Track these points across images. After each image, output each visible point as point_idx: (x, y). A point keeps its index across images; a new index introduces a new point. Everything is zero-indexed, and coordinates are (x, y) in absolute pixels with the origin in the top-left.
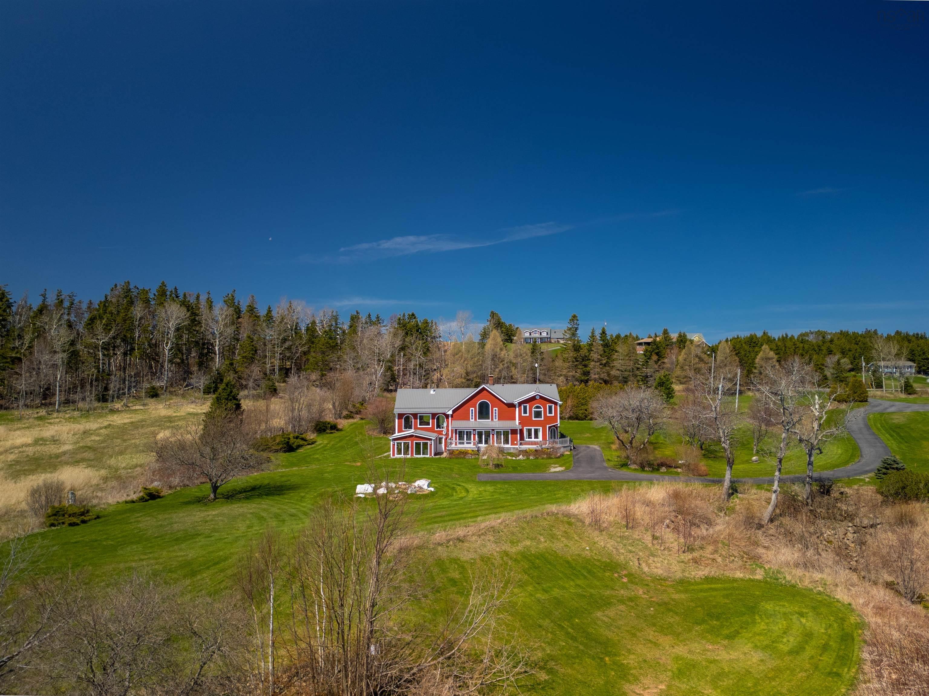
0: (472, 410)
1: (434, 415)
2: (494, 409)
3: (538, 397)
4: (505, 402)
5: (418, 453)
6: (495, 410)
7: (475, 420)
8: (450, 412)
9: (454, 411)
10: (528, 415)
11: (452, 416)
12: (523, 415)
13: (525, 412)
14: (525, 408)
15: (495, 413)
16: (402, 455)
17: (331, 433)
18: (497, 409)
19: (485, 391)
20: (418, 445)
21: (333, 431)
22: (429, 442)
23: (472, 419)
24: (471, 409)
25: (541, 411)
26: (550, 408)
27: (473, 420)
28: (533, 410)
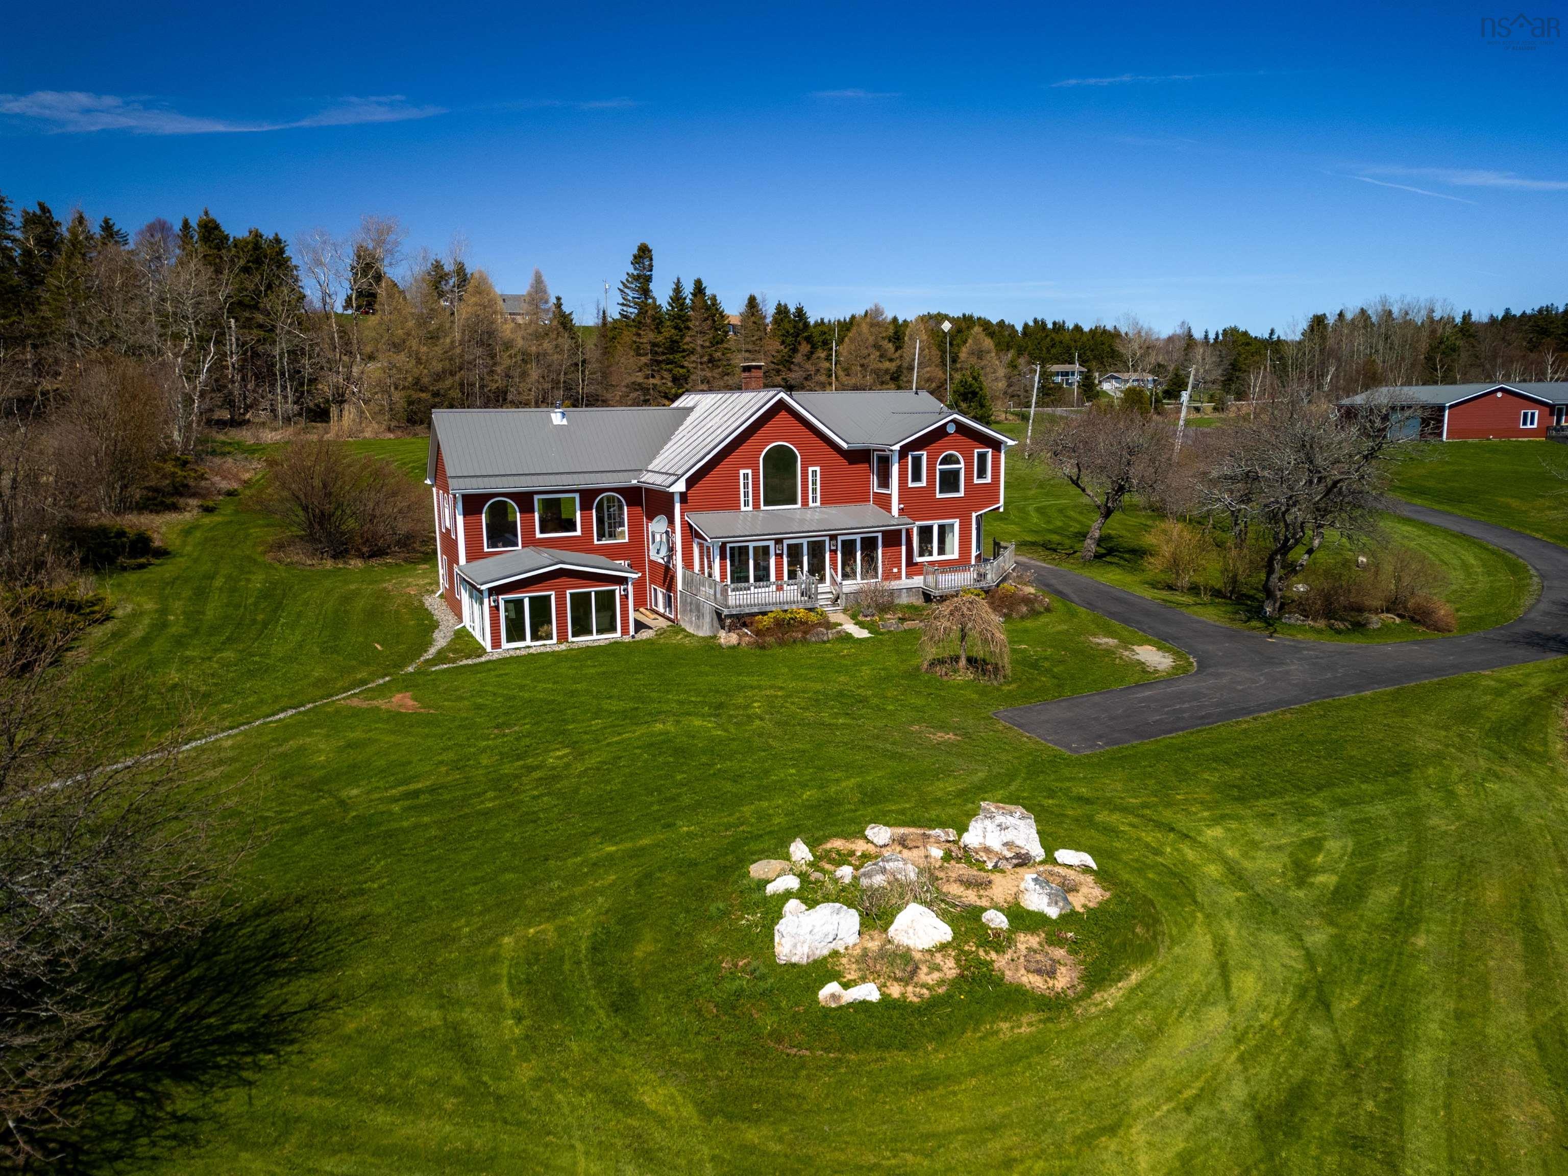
0: (746, 476)
1: (588, 496)
2: (811, 469)
3: (951, 429)
4: (845, 446)
5: (582, 628)
6: (814, 472)
7: (756, 506)
8: (680, 487)
9: (690, 483)
10: (924, 483)
11: (684, 497)
12: (910, 485)
13: (917, 477)
14: (917, 461)
15: (814, 483)
16: (528, 642)
17: (141, 567)
18: (818, 469)
19: (783, 413)
20: (581, 602)
21: (143, 560)
22: (618, 590)
23: (746, 504)
24: (742, 472)
25: (956, 473)
26: (982, 457)
27: (750, 508)
28: (939, 467)
